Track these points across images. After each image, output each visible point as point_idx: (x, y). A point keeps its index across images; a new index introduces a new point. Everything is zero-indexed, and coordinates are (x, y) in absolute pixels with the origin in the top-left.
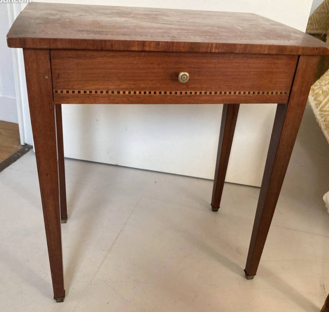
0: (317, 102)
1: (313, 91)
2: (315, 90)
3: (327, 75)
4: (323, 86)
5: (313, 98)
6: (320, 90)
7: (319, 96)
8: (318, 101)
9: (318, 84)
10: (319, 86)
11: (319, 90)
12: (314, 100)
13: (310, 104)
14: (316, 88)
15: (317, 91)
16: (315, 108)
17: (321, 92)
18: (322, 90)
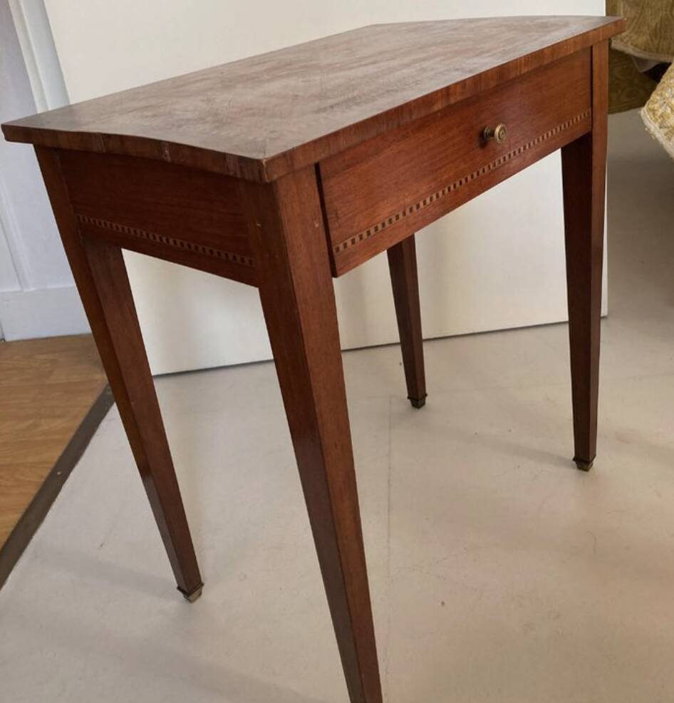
0: (666, 130)
1: (654, 114)
2: (656, 110)
3: (671, 78)
4: (670, 100)
5: (657, 125)
6: (666, 108)
7: (669, 118)
8: (668, 128)
9: (658, 98)
10: (662, 102)
11: (663, 108)
12: (660, 127)
13: (655, 136)
14: (656, 106)
15: (661, 111)
16: (668, 142)
17: (669, 110)
18: (670, 107)
